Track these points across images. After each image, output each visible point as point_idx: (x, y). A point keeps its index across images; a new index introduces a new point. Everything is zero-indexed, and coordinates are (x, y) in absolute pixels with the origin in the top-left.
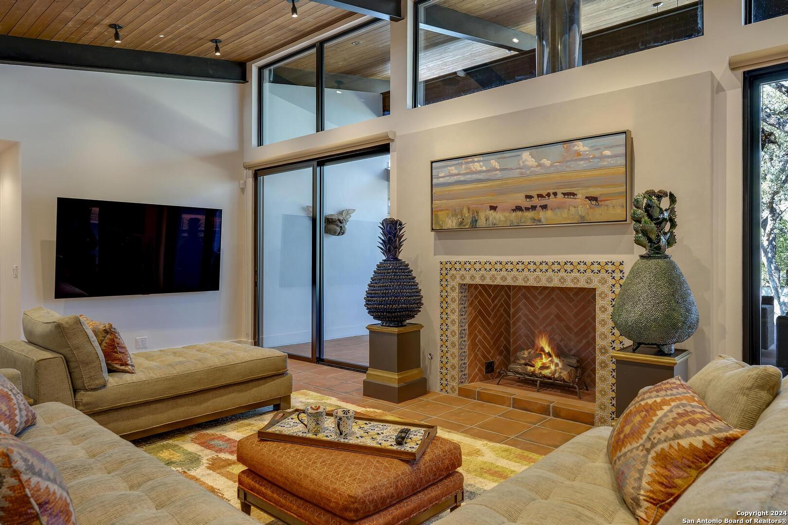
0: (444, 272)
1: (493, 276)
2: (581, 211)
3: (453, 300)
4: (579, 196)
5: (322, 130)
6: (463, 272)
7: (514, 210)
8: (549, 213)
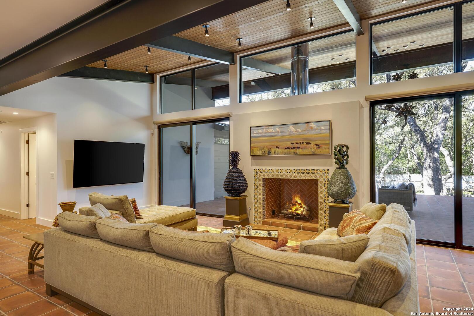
0: (256, 173)
1: (277, 175)
2: (313, 150)
3: (260, 185)
4: (312, 144)
5: (194, 109)
6: (264, 173)
7: (286, 149)
8: (300, 150)
